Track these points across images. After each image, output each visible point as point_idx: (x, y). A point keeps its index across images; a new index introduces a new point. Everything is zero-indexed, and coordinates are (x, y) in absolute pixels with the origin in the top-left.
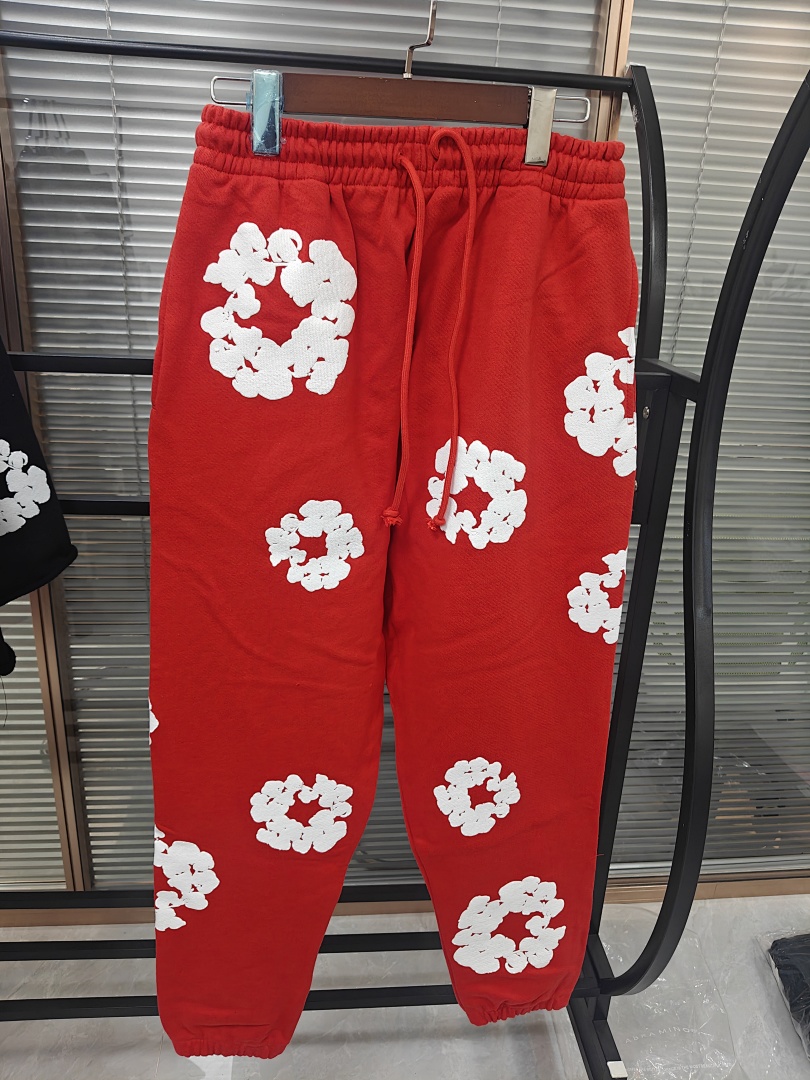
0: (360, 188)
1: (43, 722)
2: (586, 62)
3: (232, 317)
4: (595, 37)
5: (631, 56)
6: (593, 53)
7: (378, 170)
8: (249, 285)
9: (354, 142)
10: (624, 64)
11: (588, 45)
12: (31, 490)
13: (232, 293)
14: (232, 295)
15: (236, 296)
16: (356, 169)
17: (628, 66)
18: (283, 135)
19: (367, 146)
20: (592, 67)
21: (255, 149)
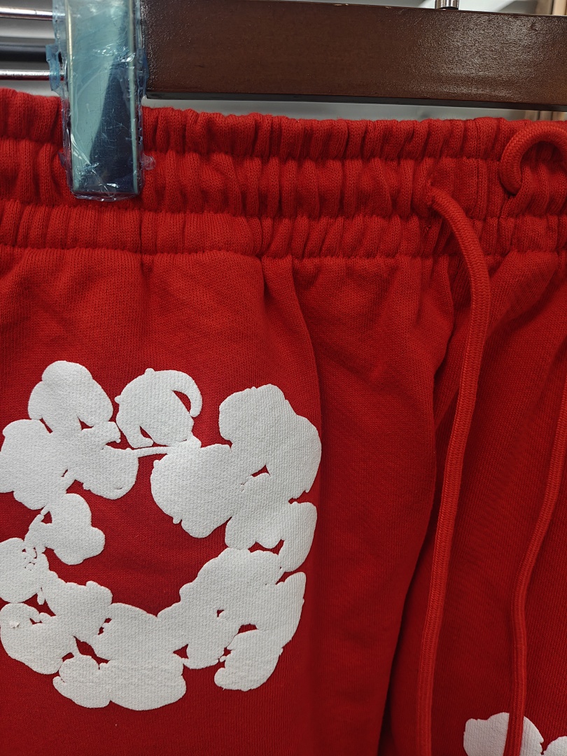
0: (334, 264)
3: (43, 560)
7: (376, 223)
8: (77, 498)
9: (322, 158)
13: (38, 512)
14: (40, 517)
15: (48, 519)
16: (324, 221)
18: (146, 148)
19: (355, 166)
21: (76, 184)
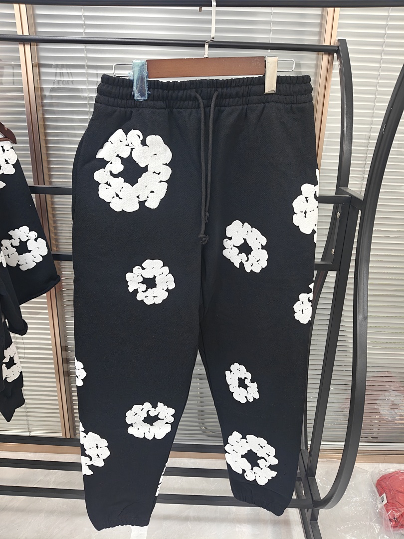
1: (52, 357)
2: (317, 38)
4: (321, 25)
5: (338, 34)
6: (320, 34)
10: (335, 38)
11: (318, 30)
12: (38, 250)
17: (337, 39)
20: (319, 40)
